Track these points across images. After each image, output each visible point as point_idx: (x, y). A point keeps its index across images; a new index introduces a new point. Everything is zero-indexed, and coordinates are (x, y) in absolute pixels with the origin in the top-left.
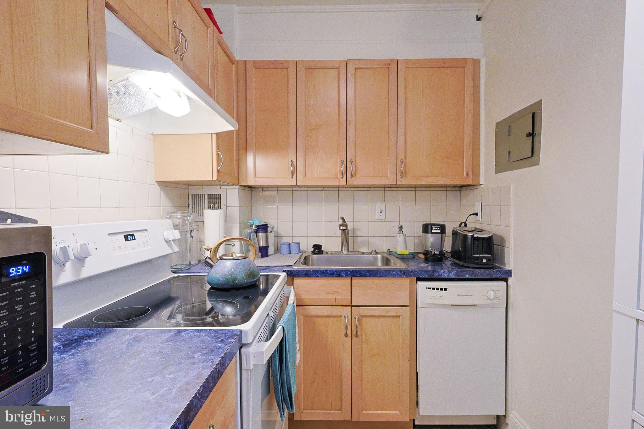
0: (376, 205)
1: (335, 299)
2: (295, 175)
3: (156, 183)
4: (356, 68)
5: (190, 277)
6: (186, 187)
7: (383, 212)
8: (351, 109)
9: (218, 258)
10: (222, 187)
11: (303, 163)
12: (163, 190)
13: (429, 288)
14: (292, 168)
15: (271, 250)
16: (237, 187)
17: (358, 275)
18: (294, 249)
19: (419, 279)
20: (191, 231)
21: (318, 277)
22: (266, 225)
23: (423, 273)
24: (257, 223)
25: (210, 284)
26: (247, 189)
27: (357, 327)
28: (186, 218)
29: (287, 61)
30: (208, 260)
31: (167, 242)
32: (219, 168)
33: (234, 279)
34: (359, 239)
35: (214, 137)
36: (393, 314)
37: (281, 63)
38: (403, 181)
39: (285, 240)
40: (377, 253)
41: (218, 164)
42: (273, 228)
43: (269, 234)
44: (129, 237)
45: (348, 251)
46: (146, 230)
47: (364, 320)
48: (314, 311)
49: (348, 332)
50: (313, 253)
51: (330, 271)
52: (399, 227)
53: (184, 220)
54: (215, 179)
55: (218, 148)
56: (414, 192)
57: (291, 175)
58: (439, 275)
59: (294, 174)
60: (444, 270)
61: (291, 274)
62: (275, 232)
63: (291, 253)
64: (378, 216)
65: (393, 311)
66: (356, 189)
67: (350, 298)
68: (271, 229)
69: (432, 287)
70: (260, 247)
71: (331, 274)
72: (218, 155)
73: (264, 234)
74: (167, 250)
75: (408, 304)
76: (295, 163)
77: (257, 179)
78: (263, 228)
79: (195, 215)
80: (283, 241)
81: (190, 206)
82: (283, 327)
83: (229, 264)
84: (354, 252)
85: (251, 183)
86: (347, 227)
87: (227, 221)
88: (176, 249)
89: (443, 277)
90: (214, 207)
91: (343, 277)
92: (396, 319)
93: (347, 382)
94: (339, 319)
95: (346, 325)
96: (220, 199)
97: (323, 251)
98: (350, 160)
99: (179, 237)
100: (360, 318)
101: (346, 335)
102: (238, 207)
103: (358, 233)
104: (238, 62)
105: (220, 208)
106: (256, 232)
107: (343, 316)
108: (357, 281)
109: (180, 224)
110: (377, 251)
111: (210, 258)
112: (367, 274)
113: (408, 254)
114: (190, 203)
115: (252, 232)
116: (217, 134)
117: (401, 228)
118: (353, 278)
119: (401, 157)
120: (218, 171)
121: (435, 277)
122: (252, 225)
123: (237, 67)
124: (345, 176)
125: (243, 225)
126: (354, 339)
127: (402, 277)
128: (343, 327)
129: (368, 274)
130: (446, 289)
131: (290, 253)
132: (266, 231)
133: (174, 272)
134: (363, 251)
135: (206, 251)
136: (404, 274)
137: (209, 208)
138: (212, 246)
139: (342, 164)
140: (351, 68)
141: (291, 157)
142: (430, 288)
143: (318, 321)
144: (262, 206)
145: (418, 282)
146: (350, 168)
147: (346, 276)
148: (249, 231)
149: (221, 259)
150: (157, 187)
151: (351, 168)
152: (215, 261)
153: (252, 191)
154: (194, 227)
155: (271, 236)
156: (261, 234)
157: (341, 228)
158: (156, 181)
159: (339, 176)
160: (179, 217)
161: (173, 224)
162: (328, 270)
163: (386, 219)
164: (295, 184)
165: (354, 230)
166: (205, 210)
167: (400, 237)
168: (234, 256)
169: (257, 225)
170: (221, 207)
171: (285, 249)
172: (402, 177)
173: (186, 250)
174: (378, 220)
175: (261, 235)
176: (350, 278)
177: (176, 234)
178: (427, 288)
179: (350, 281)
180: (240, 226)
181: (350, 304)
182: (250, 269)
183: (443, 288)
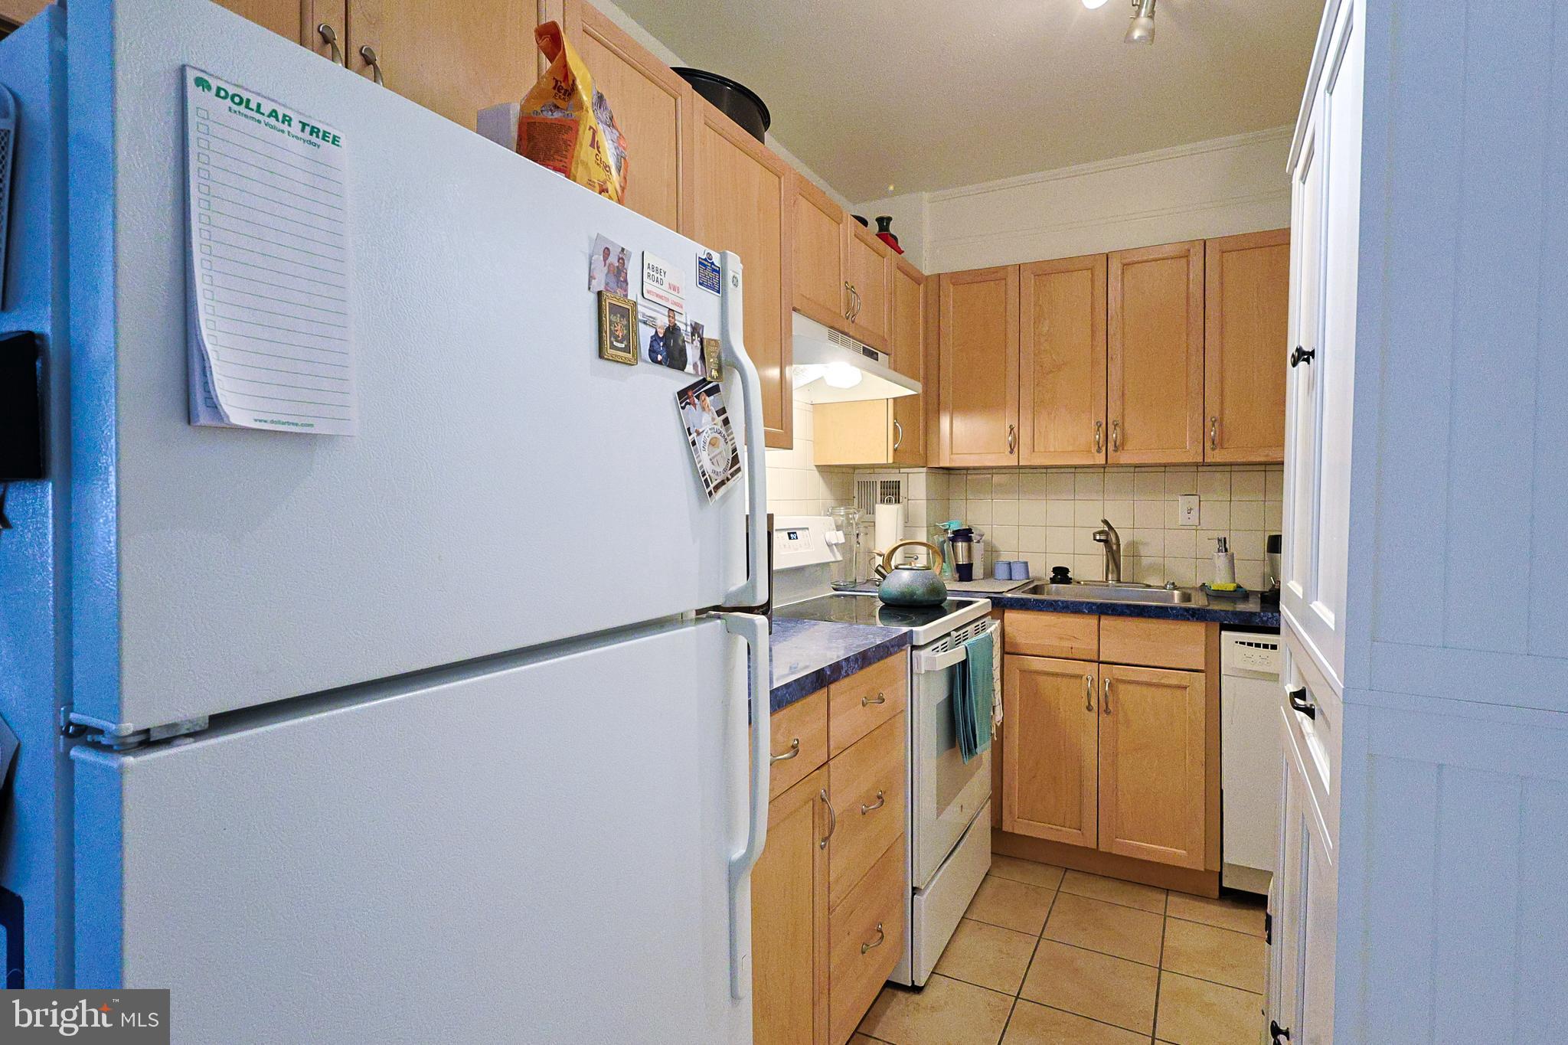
0: (1180, 498)
1: (1072, 648)
2: (1016, 450)
3: (815, 468)
4: (1124, 265)
5: (856, 598)
6: (851, 471)
7: (1195, 513)
8: (1115, 334)
9: (893, 568)
10: (902, 470)
11: (1029, 429)
12: (823, 478)
13: (1241, 643)
14: (1010, 438)
15: (978, 571)
16: (924, 470)
17: (1110, 612)
18: (1018, 573)
19: (1225, 627)
20: (858, 535)
21: (1043, 611)
22: (969, 531)
23: (1230, 616)
24: (955, 526)
25: (882, 599)
26: (941, 471)
27: (1106, 696)
28: (850, 516)
29: (1005, 268)
30: (879, 568)
31: (829, 545)
32: (896, 446)
33: (912, 594)
34: (1145, 561)
35: (891, 402)
36: (1174, 682)
37: (994, 273)
38: (1217, 456)
39: (1005, 557)
40: (1175, 588)
41: (895, 440)
42: (982, 536)
43: (974, 545)
44: (792, 535)
45: (1119, 580)
46: (808, 529)
47: (1121, 687)
48: (1037, 664)
49: (1092, 703)
50: (1053, 581)
51: (1063, 602)
52: (1219, 540)
53: (848, 519)
54: (891, 461)
55: (895, 418)
56: (1228, 475)
57: (1009, 449)
58: (1262, 621)
59: (1014, 447)
60: (1272, 614)
61: (999, 603)
62: (986, 543)
63: (1013, 578)
64: (1182, 518)
65: (1175, 678)
66: (1137, 469)
67: (1096, 647)
68: (979, 538)
69: (1246, 641)
70: (957, 565)
71: (1064, 608)
72: (895, 427)
73: (964, 544)
74: (828, 557)
75: (1203, 669)
76: (1016, 430)
77: (953, 456)
78: (964, 535)
79: (863, 511)
80: (1002, 559)
81: (856, 500)
82: (966, 648)
83: (905, 576)
84: (1133, 583)
85: (945, 463)
86: (1107, 537)
87: (908, 521)
88: (839, 558)
89: (1270, 625)
90: (889, 501)
91: (1084, 613)
92: (1178, 692)
93: (1090, 785)
94: (1078, 681)
95: (1088, 692)
96: (899, 488)
97: (1071, 579)
98: (1114, 421)
99: (843, 541)
100: (1114, 682)
101: (1089, 708)
102: (925, 501)
103: (1143, 551)
104: (927, 277)
105: (899, 502)
106: (953, 540)
107: (1084, 678)
108: (1107, 622)
109: (844, 525)
110: (1176, 584)
111: (883, 567)
112: (1126, 611)
113: (1232, 589)
114: (856, 494)
115: (944, 542)
116: (895, 399)
117: (1223, 543)
118: (1103, 617)
119: (1213, 410)
120: (895, 450)
121: (1255, 624)
122: (947, 529)
123: (926, 287)
124: (1104, 449)
125: (932, 528)
126: (1103, 715)
127: (1188, 619)
128: (1084, 694)
129: (1128, 612)
130: (1274, 647)
131: (1011, 579)
132: (969, 540)
133: (835, 589)
134: (1148, 583)
135: (877, 557)
136: (1193, 616)
137: (882, 501)
138: (886, 551)
139: (1098, 430)
140: (1115, 267)
141: (1010, 420)
142: (1243, 643)
143: (1042, 679)
144: (966, 499)
145: (1223, 632)
146: (1112, 436)
147: (1089, 612)
148: (941, 539)
149: (896, 568)
150: (816, 474)
151: (1114, 435)
152: (889, 570)
153: (950, 474)
154: (861, 529)
155: (978, 549)
156: (960, 544)
157: (1098, 538)
158: (816, 466)
159: (1094, 449)
160: (842, 514)
161: (835, 524)
162: (1058, 601)
163: (1200, 525)
164: (1017, 464)
165: (1133, 545)
166: (877, 505)
167: (1221, 560)
168: (913, 565)
169: (955, 529)
170: (901, 501)
171: (1001, 571)
172: (1213, 449)
173: (851, 560)
174: (1185, 527)
175: (961, 546)
176: (1098, 616)
177: (839, 537)
178: (1237, 642)
179: (1096, 622)
180: (928, 531)
181: (1096, 658)
182: (933, 583)
183: (1268, 645)
